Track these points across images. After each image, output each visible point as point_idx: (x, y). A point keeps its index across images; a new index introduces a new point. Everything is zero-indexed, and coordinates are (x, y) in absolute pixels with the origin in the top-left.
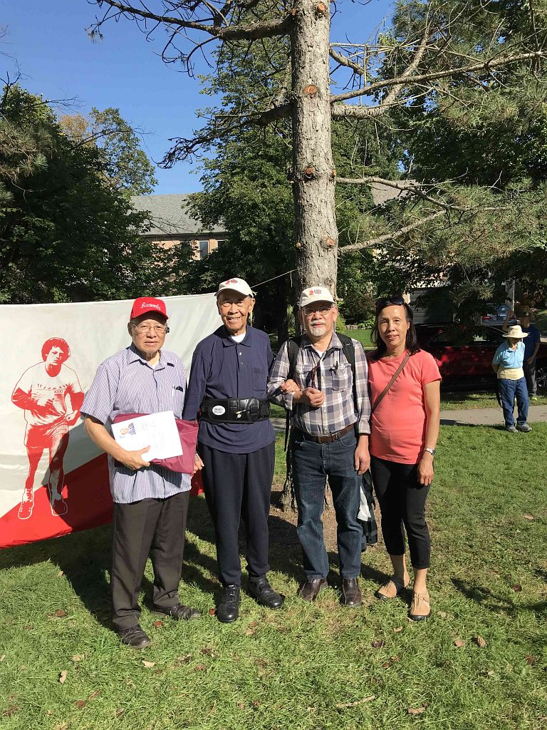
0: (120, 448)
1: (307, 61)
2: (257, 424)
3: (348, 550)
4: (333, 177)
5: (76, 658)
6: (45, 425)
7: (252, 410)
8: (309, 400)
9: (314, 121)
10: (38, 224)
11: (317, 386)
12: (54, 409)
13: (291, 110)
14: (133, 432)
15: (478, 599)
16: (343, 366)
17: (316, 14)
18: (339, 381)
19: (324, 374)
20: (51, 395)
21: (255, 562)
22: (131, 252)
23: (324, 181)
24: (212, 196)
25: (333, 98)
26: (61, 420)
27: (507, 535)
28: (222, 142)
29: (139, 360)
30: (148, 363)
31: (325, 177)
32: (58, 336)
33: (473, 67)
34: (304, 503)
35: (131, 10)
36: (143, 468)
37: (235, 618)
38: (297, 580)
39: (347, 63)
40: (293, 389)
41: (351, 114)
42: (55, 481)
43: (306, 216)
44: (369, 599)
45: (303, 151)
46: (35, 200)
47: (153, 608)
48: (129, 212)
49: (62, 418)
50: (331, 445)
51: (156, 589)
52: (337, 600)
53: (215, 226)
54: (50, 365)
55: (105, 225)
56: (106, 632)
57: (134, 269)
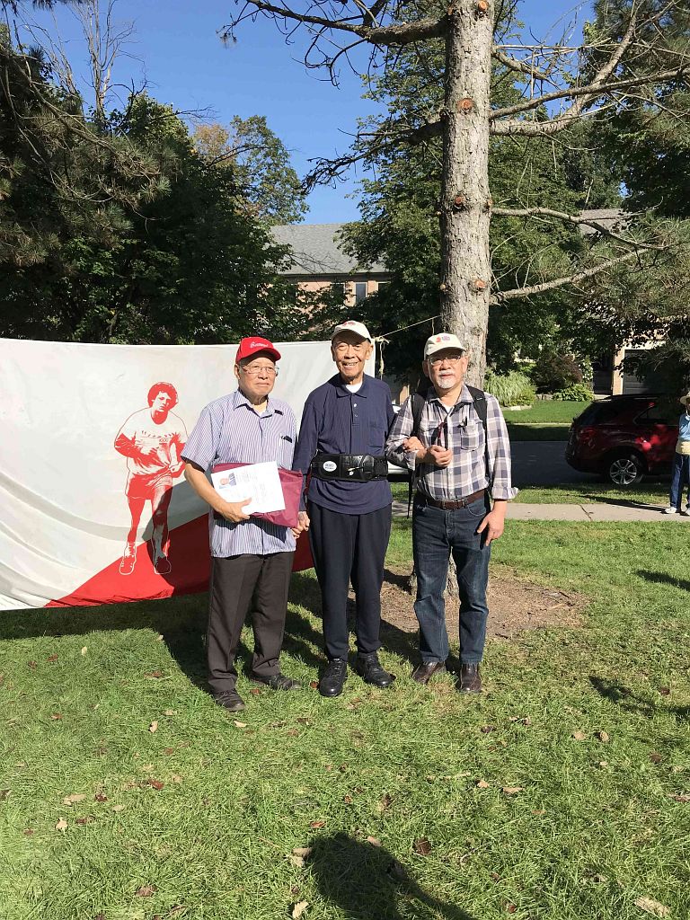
0: (220, 498)
1: (463, 70)
2: (372, 484)
3: (469, 631)
4: (488, 207)
5: (169, 712)
6: (147, 475)
7: (366, 467)
8: (434, 458)
9: (468, 142)
10: (160, 258)
11: (443, 445)
12: (158, 458)
13: (444, 128)
14: (234, 483)
15: (615, 698)
16: (474, 422)
17: (476, 13)
18: (468, 439)
19: (452, 432)
20: (156, 444)
21: (364, 636)
22: (267, 294)
23: (476, 212)
24: (372, 227)
25: (492, 113)
26: (165, 471)
27: (672, 640)
28: (387, 159)
29: (246, 405)
30: (255, 408)
31: (477, 208)
32: (166, 381)
33: (664, 75)
34: (424, 575)
35: (269, 8)
36: (243, 522)
37: (338, 692)
38: (413, 662)
39: (519, 67)
40: (417, 447)
41: (518, 131)
42: (159, 537)
43: (453, 253)
44: (490, 688)
45: (453, 176)
46: (159, 230)
47: (251, 674)
48: (267, 245)
49: (166, 469)
50: (456, 512)
51: (256, 656)
52: (453, 686)
53: (374, 264)
54: (156, 411)
55: (238, 261)
56: (201, 693)
57: (270, 315)
